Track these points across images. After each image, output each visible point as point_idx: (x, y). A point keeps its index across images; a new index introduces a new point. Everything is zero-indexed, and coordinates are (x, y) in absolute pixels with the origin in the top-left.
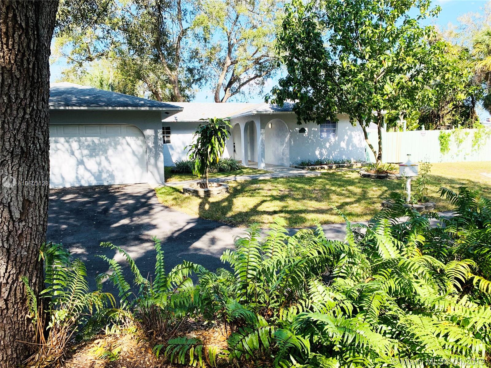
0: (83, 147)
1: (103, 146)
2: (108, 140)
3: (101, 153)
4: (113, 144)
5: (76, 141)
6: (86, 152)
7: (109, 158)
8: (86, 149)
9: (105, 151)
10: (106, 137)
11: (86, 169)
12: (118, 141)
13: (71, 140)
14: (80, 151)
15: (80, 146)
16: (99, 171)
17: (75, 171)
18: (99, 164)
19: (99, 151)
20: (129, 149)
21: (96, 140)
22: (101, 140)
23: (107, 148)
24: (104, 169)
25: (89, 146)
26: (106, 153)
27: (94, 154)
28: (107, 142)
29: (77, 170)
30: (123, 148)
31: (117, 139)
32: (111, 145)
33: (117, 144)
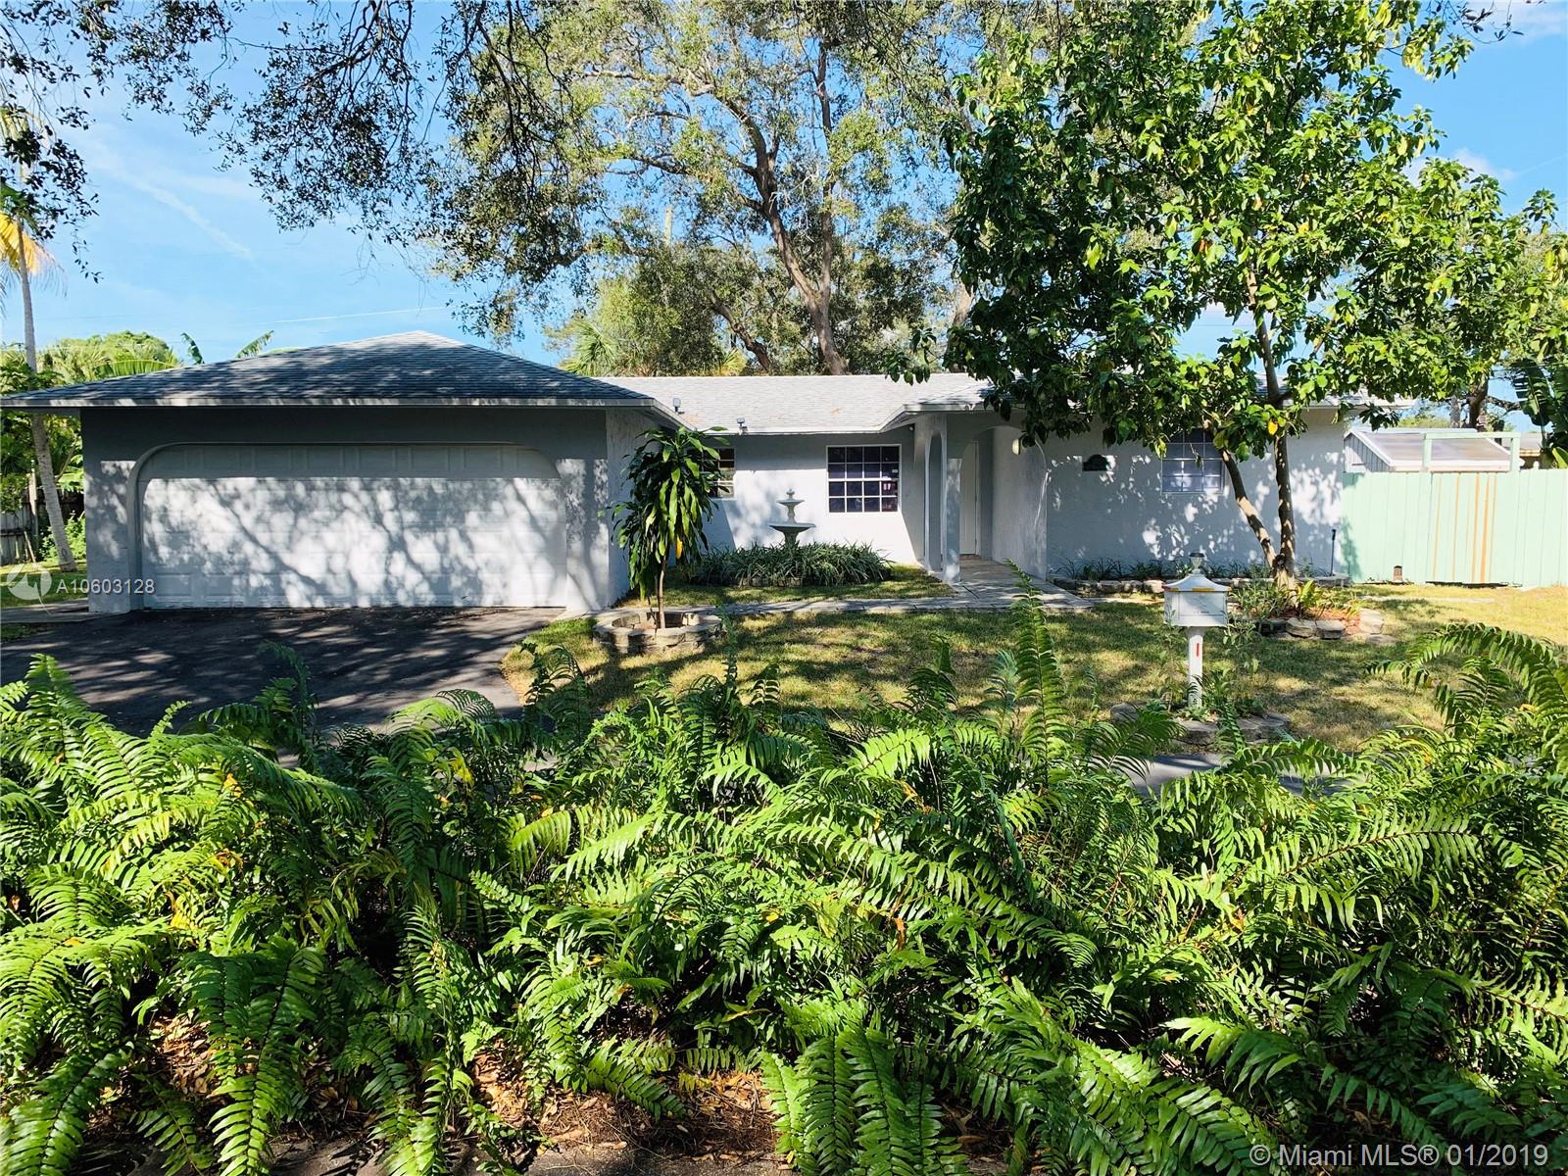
0: (406, 503)
1: (456, 502)
2: (467, 485)
3: (449, 519)
4: (480, 497)
5: (387, 488)
6: (410, 517)
7: (470, 534)
8: (413, 508)
9: (460, 517)
10: (464, 480)
11: (410, 561)
12: (495, 489)
13: (375, 485)
14: (396, 513)
15: (398, 502)
16: (443, 568)
17: (383, 566)
18: (443, 549)
19: (444, 516)
20: (521, 513)
21: (438, 486)
22: (451, 486)
23: (464, 507)
24: (455, 563)
25: (418, 500)
26: (463, 520)
27: (431, 523)
28: (465, 492)
29: (387, 565)
30: (505, 511)
31: (492, 485)
32: (476, 501)
33: (491, 496)
